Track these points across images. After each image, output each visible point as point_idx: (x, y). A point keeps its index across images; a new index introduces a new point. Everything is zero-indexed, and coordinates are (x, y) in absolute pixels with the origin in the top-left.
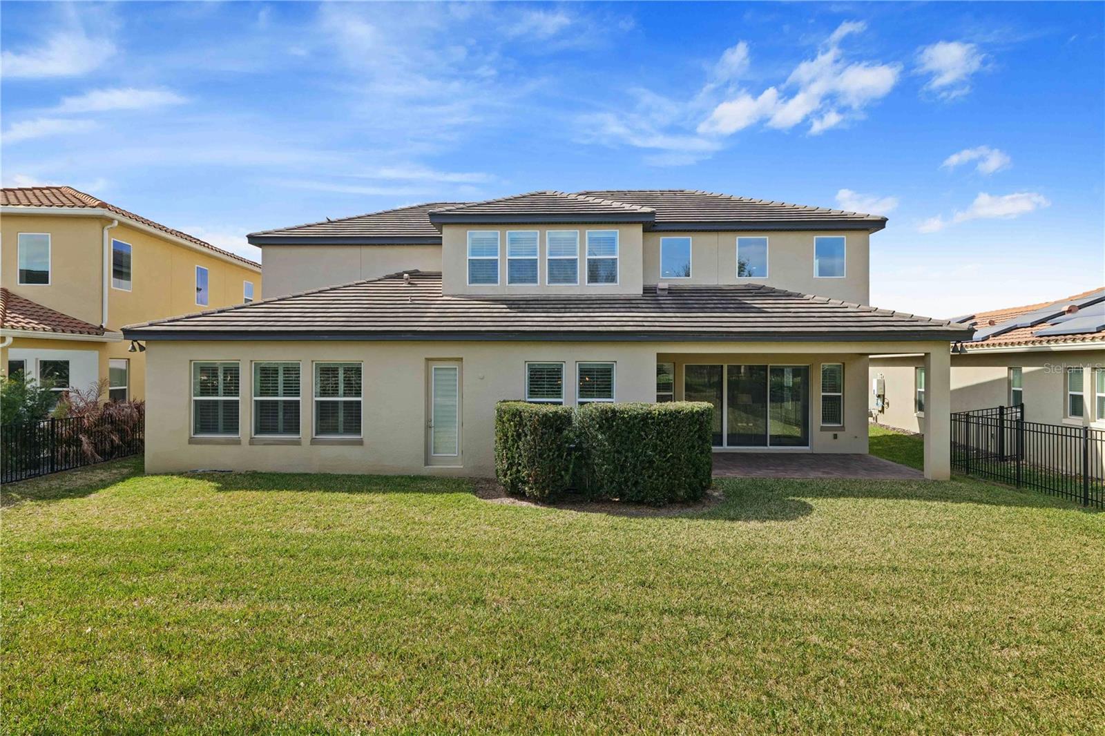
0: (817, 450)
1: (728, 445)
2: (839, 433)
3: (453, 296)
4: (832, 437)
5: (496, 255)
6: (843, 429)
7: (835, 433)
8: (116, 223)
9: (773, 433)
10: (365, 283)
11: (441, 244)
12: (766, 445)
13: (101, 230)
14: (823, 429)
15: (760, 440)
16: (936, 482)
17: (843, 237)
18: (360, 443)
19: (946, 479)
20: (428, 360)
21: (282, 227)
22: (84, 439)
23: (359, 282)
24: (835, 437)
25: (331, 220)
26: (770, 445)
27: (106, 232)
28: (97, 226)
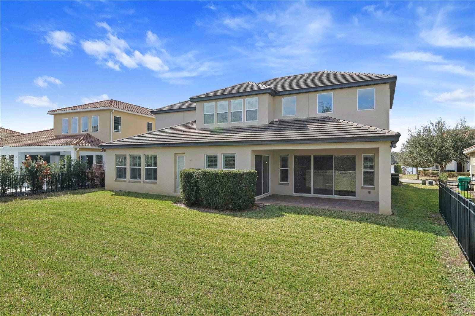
0: (359, 199)
1: (314, 193)
2: (371, 191)
3: (199, 129)
4: (368, 192)
5: (213, 112)
6: (374, 188)
7: (370, 190)
8: (114, 111)
9: (336, 189)
10: (178, 126)
11: (195, 110)
12: (333, 195)
13: (110, 114)
14: (362, 188)
15: (330, 192)
16: (385, 217)
17: (374, 88)
18: (156, 183)
19: (389, 214)
20: (176, 154)
21: (162, 107)
22: (95, 179)
23: (176, 125)
24: (369, 192)
25: (181, 102)
26: (335, 195)
27: (111, 114)
28: (109, 112)
